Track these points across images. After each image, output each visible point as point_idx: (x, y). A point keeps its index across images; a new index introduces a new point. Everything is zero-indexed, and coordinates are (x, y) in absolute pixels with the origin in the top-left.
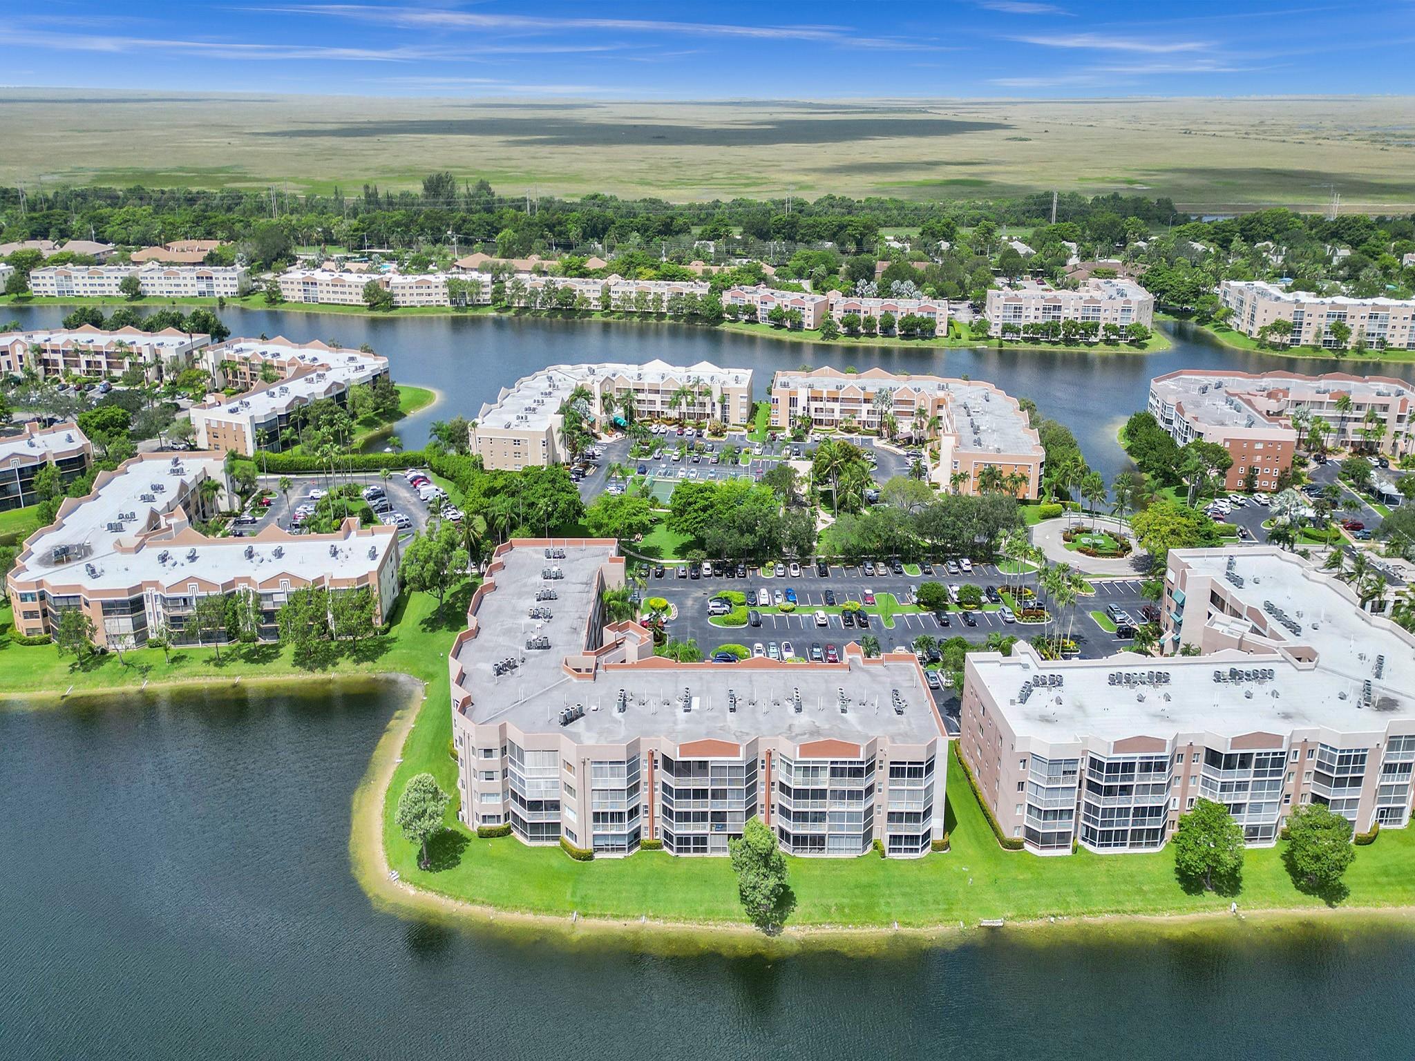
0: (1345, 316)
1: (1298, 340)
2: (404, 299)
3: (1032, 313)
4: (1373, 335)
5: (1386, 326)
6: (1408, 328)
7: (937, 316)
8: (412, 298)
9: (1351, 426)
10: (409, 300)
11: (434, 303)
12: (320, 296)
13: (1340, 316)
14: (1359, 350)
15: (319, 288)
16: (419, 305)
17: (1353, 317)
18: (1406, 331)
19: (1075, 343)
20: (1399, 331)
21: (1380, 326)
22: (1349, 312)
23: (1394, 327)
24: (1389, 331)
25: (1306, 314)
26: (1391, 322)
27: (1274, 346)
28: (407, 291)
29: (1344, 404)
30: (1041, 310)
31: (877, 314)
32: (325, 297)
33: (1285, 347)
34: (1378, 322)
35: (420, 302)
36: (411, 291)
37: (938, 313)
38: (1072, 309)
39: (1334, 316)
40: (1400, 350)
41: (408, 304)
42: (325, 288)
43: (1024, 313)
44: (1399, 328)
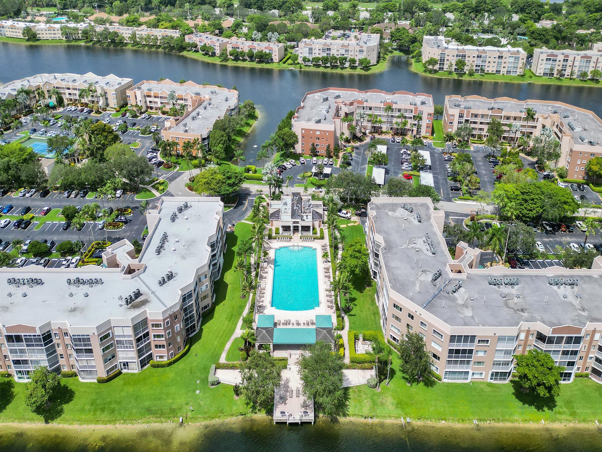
0: (465, 56)
1: (443, 68)
2: (43, 36)
3: (317, 51)
4: (479, 66)
5: (485, 61)
6: (496, 63)
7: (273, 52)
8: (47, 36)
9: (395, 120)
10: (45, 37)
11: (58, 38)
12: (6, 33)
13: (462, 56)
14: (471, 74)
15: (5, 29)
16: (50, 39)
17: (469, 57)
18: (495, 64)
19: (336, 67)
20: (492, 64)
21: (482, 61)
22: (467, 54)
23: (489, 62)
24: (487, 64)
25: (446, 55)
26: (488, 60)
27: (431, 71)
28: (44, 32)
29: (389, 108)
30: (321, 50)
31: (246, 50)
32: (9, 34)
33: (436, 71)
34: (481, 59)
35: (51, 37)
36: (46, 32)
37: (274, 50)
38: (336, 50)
39: (460, 56)
40: (492, 74)
41: (45, 38)
42: (7, 29)
43: (314, 52)
44: (492, 62)
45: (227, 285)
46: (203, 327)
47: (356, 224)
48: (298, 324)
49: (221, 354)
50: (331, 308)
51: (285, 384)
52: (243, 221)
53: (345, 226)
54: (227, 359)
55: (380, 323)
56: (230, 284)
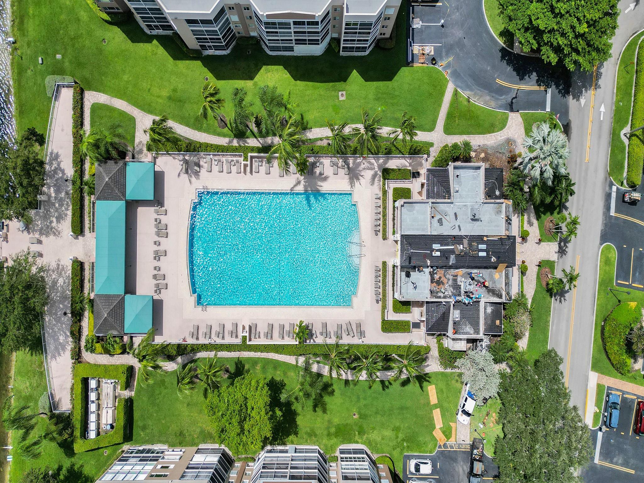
45: (251, 78)
46: (155, 42)
47: (438, 434)
48: (157, 256)
49: (104, 92)
50: (195, 334)
51: (52, 228)
52: (450, 88)
53: (434, 400)
54: (96, 108)
55: (160, 442)
56: (255, 84)
